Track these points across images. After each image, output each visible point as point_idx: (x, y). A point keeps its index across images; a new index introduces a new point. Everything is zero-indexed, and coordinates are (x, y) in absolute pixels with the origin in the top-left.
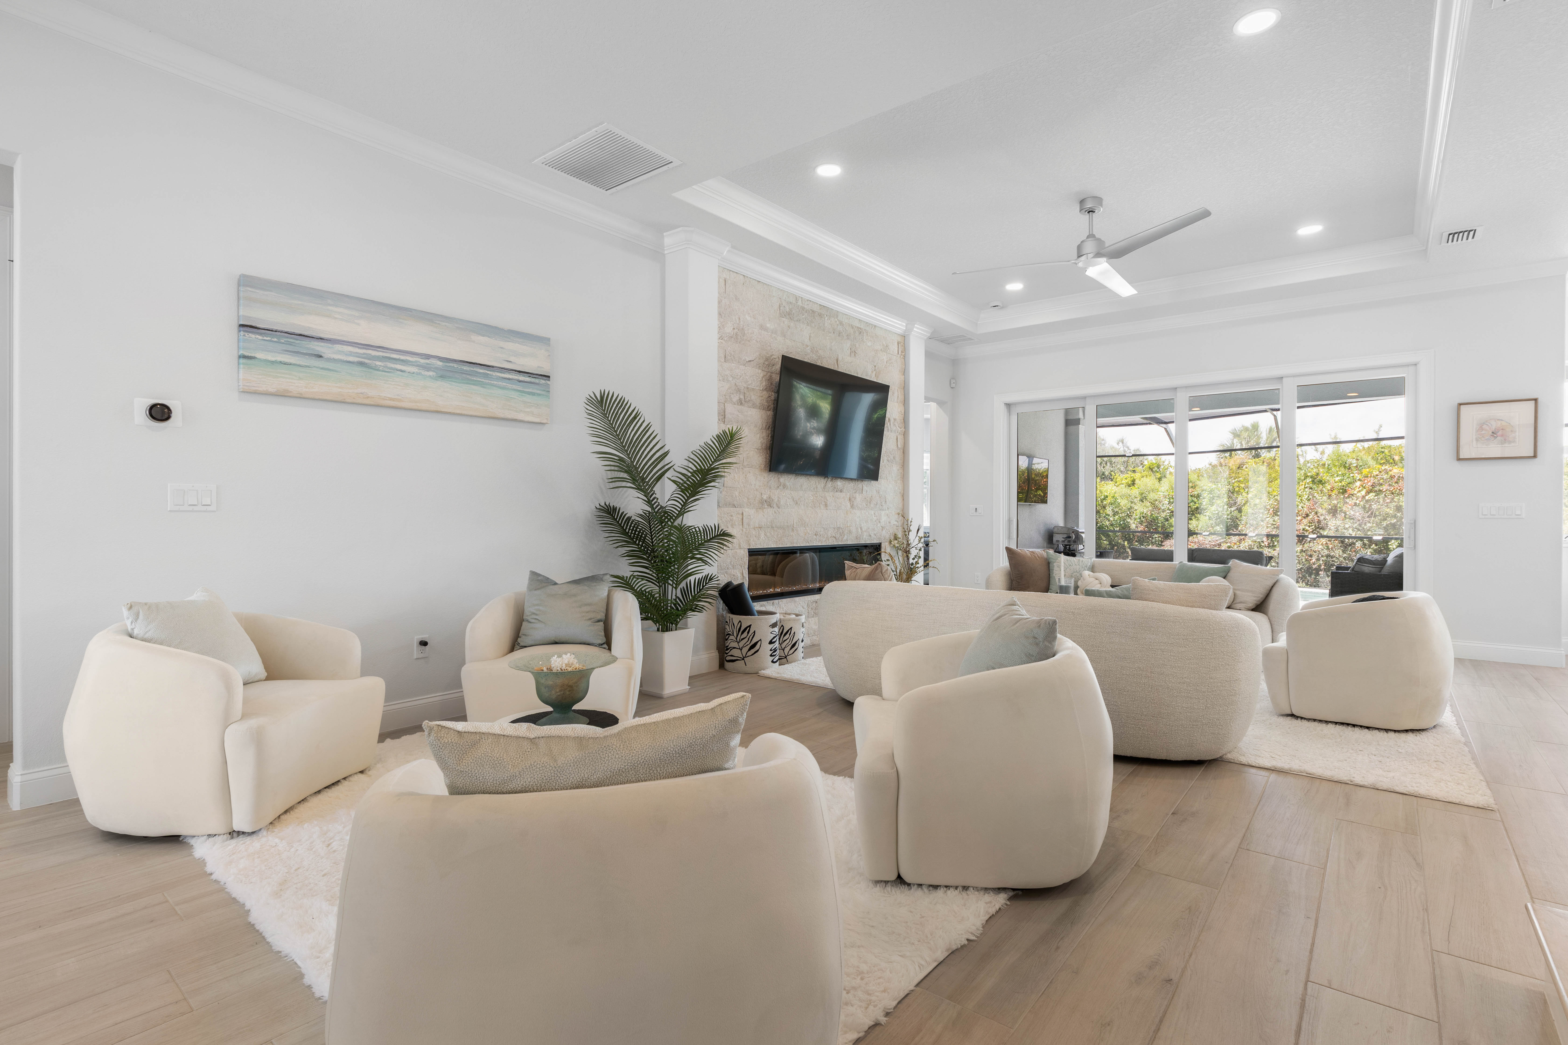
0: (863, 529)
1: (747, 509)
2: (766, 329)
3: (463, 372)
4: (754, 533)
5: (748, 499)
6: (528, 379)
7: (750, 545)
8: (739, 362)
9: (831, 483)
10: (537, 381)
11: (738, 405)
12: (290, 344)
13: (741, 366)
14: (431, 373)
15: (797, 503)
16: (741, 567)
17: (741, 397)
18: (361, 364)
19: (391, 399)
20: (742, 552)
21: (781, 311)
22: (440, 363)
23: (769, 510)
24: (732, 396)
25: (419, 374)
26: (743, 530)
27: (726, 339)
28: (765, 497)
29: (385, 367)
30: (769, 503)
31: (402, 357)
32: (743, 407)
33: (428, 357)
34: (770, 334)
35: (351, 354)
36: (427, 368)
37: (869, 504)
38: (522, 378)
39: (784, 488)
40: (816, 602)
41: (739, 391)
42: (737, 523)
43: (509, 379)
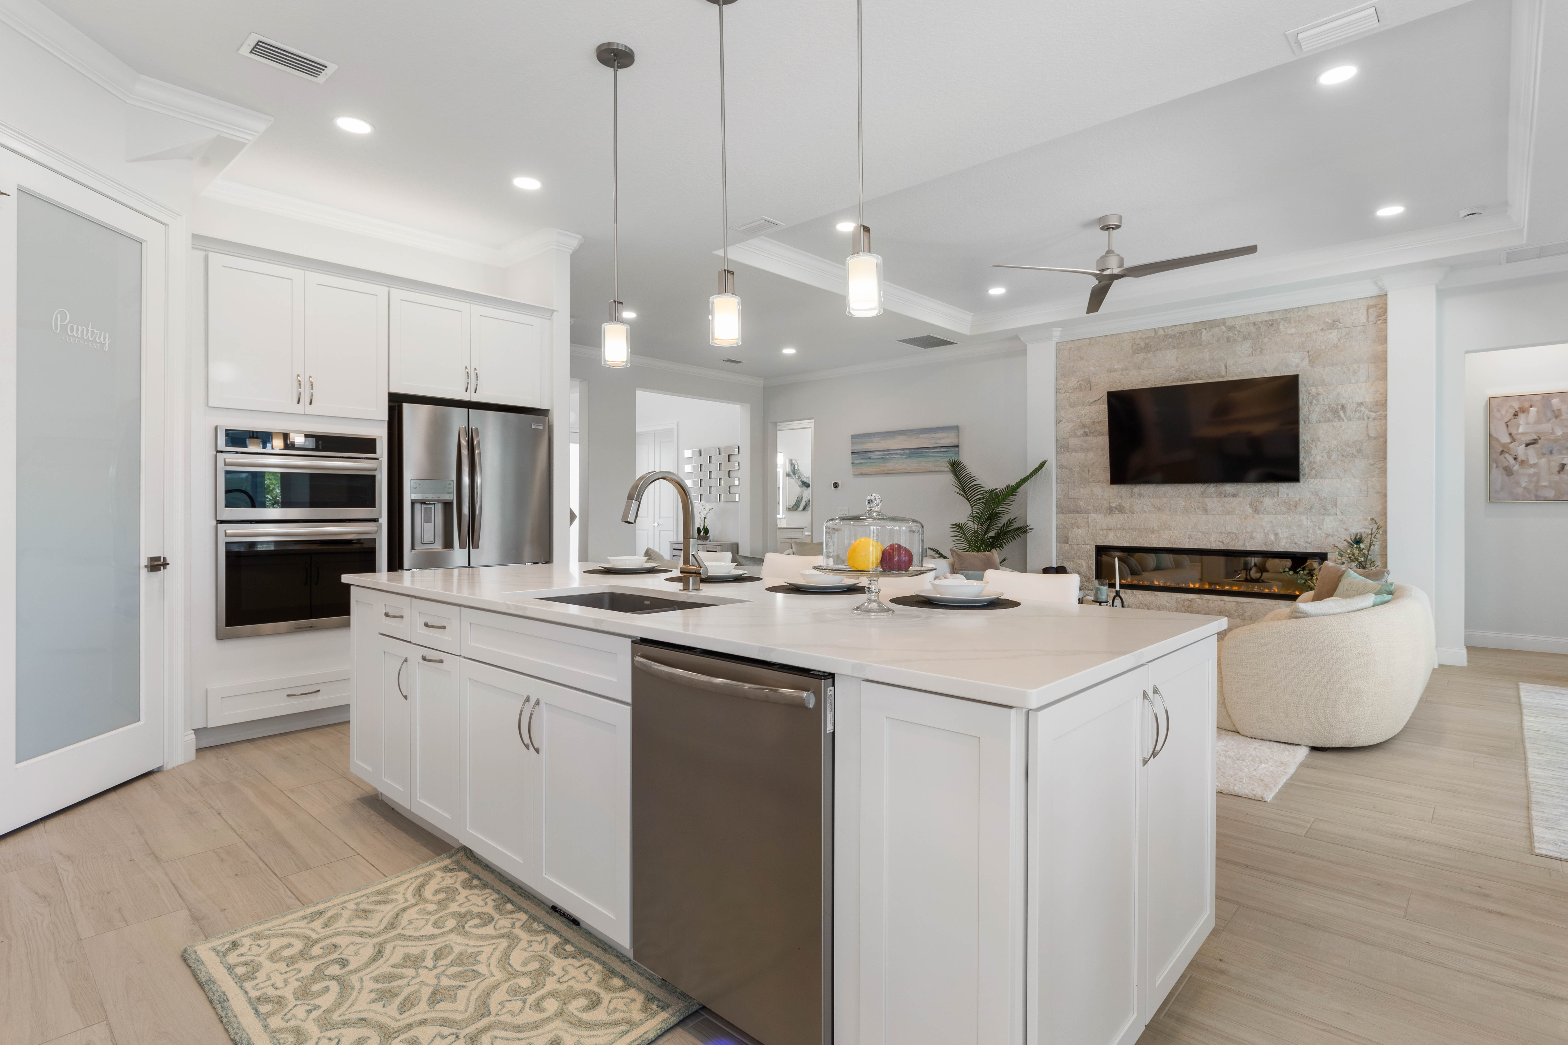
0: (1281, 536)
1: (1093, 515)
2: (1115, 371)
3: (917, 453)
4: (1101, 533)
5: (1094, 507)
6: (946, 450)
7: (1096, 542)
8: (1083, 405)
9: (1213, 489)
10: (950, 449)
11: (1083, 436)
12: (862, 456)
13: (1086, 407)
14: (905, 456)
15: (1160, 509)
16: (1087, 558)
17: (1086, 430)
18: (882, 458)
19: (892, 470)
20: (1088, 547)
21: (1134, 349)
22: (908, 451)
23: (1119, 515)
24: (1076, 431)
25: (901, 457)
26: (1088, 531)
27: (1070, 391)
28: (1114, 505)
29: (890, 457)
30: (1121, 509)
31: (895, 452)
32: (1088, 438)
33: (903, 449)
34: (1120, 372)
35: (879, 455)
36: (903, 454)
37: (1293, 508)
38: (942, 450)
39: (1140, 497)
40: (1190, 601)
41: (1084, 426)
42: (1082, 525)
43: (937, 452)
